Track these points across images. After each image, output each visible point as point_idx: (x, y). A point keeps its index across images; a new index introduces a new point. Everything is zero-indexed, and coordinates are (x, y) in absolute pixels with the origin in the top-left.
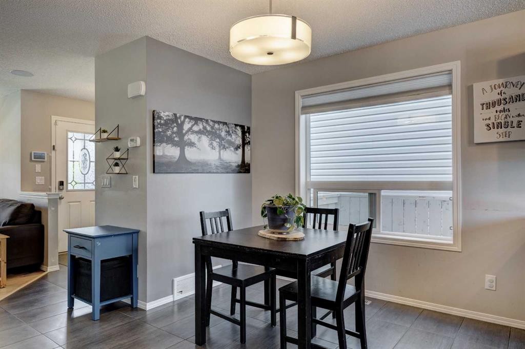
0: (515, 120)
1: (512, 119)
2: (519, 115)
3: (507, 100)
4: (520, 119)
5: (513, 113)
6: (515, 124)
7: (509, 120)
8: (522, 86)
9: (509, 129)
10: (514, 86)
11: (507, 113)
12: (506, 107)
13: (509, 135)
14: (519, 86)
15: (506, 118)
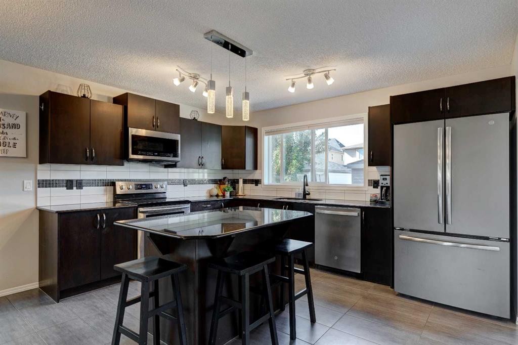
0: (12, 142)
1: (9, 141)
2: (14, 139)
3: (5, 126)
4: (15, 141)
5: (10, 136)
6: (11, 145)
7: (7, 141)
8: (17, 118)
9: (6, 148)
10: (11, 116)
11: (5, 135)
12: (5, 131)
13: (7, 152)
14: (15, 117)
15: (4, 139)
